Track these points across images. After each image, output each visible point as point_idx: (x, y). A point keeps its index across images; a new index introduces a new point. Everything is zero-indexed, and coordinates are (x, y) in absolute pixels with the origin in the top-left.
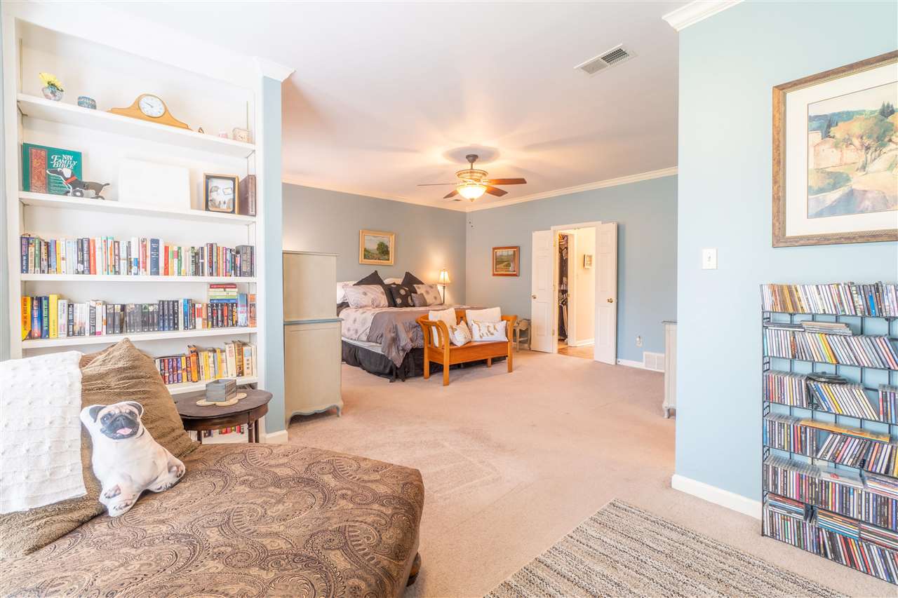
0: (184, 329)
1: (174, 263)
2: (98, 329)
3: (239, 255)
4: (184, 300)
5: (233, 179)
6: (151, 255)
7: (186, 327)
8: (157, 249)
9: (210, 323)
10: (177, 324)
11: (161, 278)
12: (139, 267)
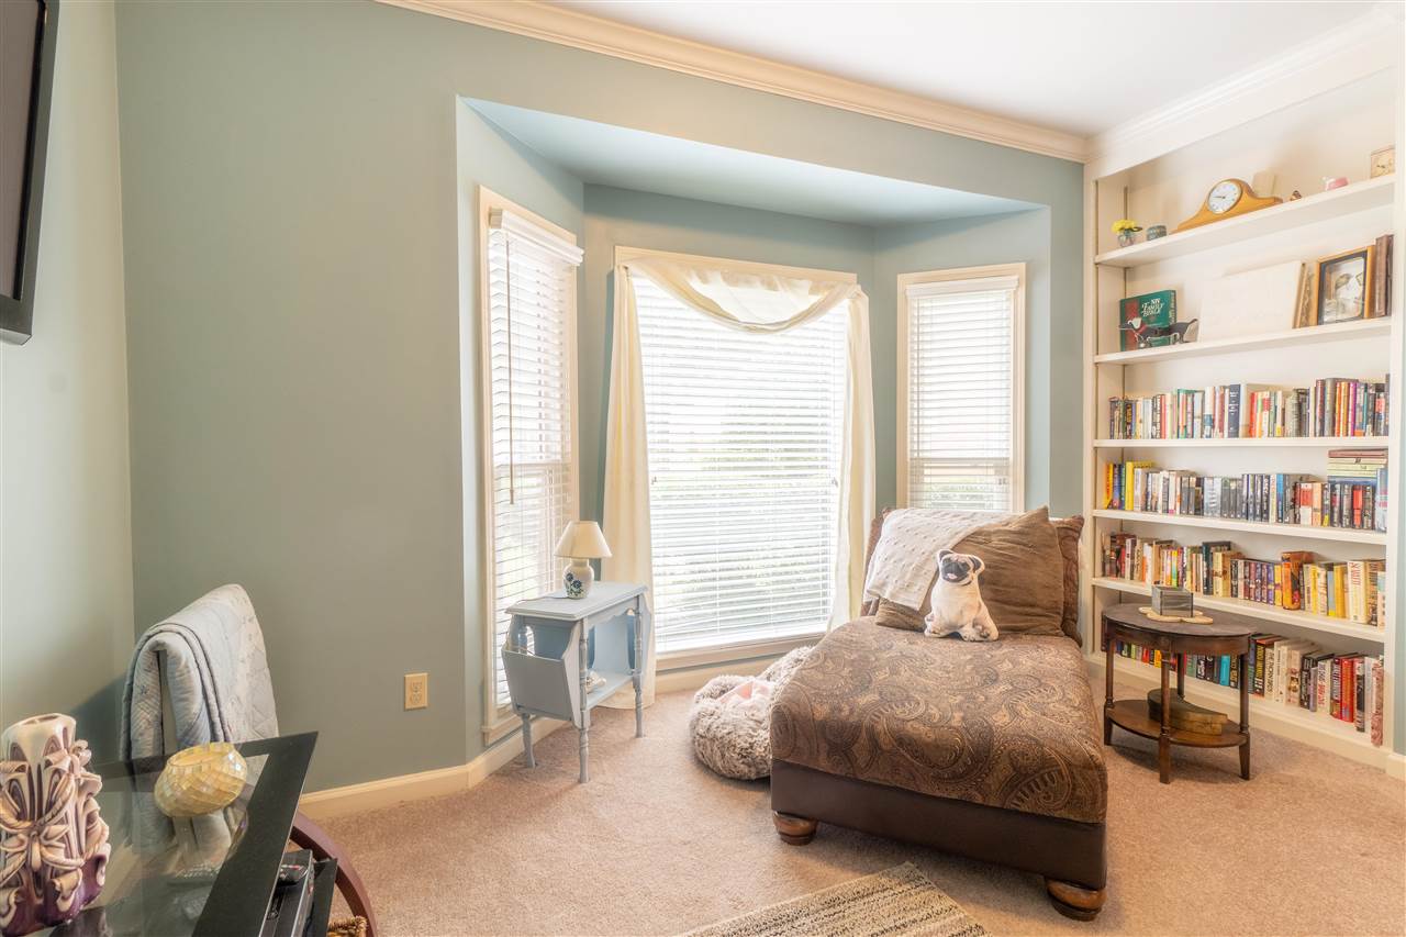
0: (1277, 521)
1: (1263, 419)
2: (1171, 507)
3: (1382, 395)
4: (1278, 475)
5: (1363, 254)
6: (1230, 408)
7: (1280, 519)
8: (1236, 400)
9: (1327, 517)
10: (1267, 512)
11: (1241, 441)
12: (1213, 427)
